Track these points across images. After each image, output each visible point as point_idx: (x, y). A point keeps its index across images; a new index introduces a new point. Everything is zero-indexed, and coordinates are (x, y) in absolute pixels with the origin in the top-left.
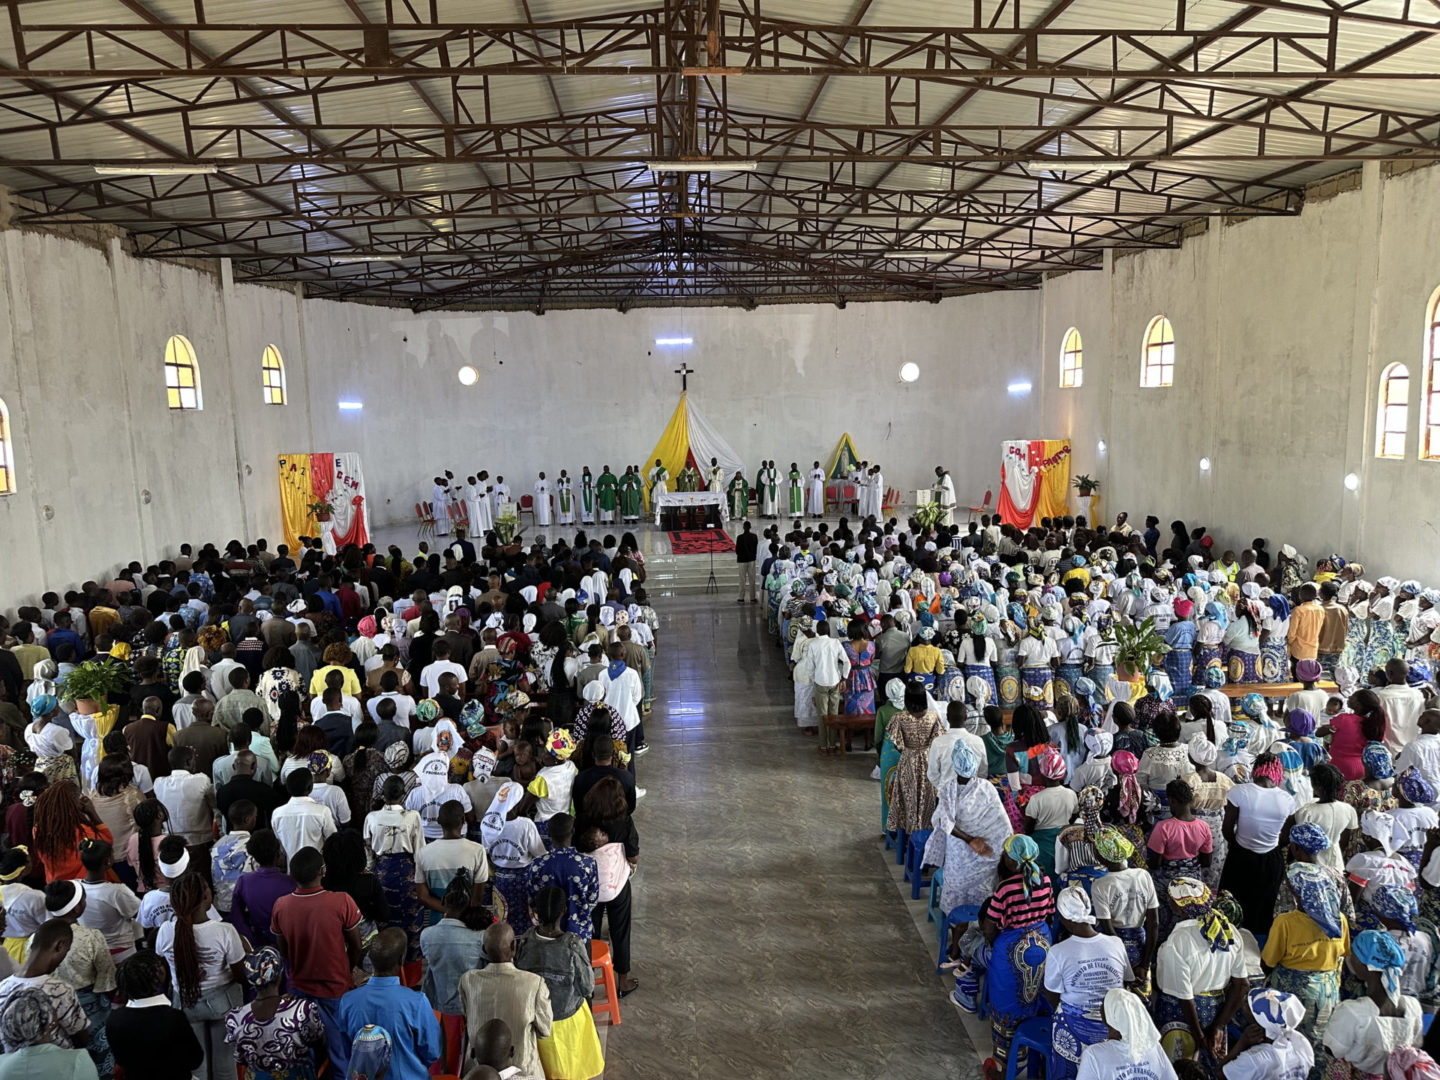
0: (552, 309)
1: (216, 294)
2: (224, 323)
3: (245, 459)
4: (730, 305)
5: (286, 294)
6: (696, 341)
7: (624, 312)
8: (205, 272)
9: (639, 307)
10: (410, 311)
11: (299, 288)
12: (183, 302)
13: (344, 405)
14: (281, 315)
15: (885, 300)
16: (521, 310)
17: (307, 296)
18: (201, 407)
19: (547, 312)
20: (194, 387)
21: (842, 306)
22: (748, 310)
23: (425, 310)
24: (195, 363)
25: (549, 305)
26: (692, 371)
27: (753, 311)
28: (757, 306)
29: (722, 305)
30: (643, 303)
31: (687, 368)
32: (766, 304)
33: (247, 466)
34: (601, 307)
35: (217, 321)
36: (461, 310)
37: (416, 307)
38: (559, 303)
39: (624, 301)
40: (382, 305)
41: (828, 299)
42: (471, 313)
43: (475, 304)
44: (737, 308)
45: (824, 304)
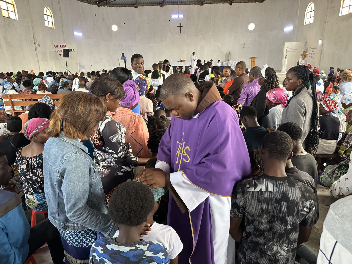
0: (140, 6)
3: (37, 41)
4: (195, 4)
6: (183, 16)
7: (162, 7)
10: (97, 6)
13: (76, 33)
16: (130, 7)
18: (18, 19)
19: (138, 7)
20: (15, 12)
23: (102, 6)
25: (139, 5)
26: (183, 26)
27: (202, 6)
28: (204, 4)
29: (193, 4)
30: (168, 4)
31: (181, 25)
32: (207, 4)
33: (38, 44)
34: (155, 5)
36: (112, 7)
37: (99, 5)
38: (142, 4)
39: (162, 3)
40: (88, 3)
41: (227, 2)
42: (115, 7)
43: (117, 5)
44: (197, 5)
45: (225, 4)
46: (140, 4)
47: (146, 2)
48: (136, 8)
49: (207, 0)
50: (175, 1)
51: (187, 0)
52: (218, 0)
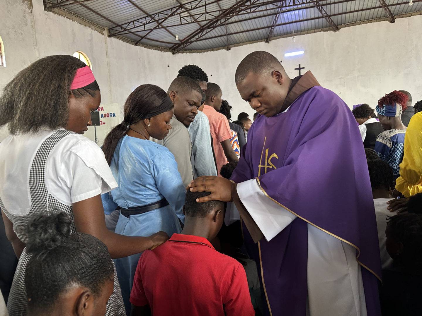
0: (234, 46)
2: (33, 27)
4: (325, 31)
6: (305, 51)
9: (276, 39)
11: (106, 32)
14: (91, 40)
15: (421, 14)
16: (220, 49)
17: (110, 36)
18: (5, 65)
19: (232, 49)
20: (1, 54)
21: (393, 21)
22: (335, 31)
23: (178, 52)
24: (1, 41)
26: (304, 68)
27: (338, 32)
28: (341, 29)
29: (320, 32)
30: (278, 37)
31: (301, 67)
32: (345, 27)
34: (257, 42)
35: (26, 24)
36: (194, 52)
37: (174, 52)
38: (237, 43)
39: (268, 37)
40: (157, 50)
41: (384, 19)
42: (198, 53)
43: (201, 50)
44: (329, 31)
45: (381, 22)
46: (234, 43)
47: (244, 39)
48: (228, 50)
49: (347, 21)
50: (289, 31)
51: (310, 27)
52: (368, 19)
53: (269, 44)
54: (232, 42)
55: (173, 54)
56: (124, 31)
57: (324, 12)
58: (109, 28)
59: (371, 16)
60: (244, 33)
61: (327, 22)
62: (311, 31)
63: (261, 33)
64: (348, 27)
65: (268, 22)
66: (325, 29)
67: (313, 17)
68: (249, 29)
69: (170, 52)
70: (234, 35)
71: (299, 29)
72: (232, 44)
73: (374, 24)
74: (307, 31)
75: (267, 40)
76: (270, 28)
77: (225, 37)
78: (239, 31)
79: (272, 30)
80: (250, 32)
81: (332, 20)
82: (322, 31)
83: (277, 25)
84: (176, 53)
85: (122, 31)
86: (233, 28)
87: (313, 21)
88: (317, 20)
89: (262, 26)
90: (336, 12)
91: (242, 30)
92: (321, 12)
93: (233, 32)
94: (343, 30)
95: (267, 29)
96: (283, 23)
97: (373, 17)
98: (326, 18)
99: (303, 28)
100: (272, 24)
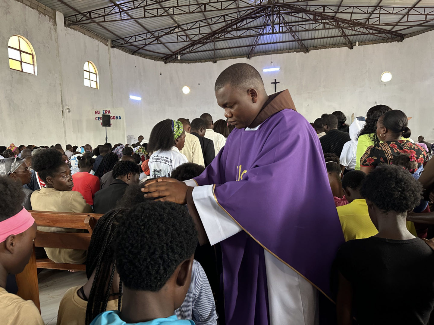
1: (53, 27)
2: (57, 41)
3: (66, 105)
4: (297, 52)
5: (101, 44)
8: (45, 15)
9: (256, 56)
10: (163, 63)
11: (109, 43)
12: (25, 21)
13: (132, 97)
14: (98, 51)
15: (373, 44)
16: (207, 61)
17: (113, 47)
18: (36, 74)
19: (218, 62)
20: (33, 64)
21: (351, 48)
22: (305, 53)
23: (170, 62)
24: (34, 54)
25: (219, 59)
26: (279, 82)
27: (308, 53)
28: (310, 51)
29: (293, 52)
30: (258, 54)
31: (277, 81)
32: (314, 50)
33: (68, 108)
34: (240, 57)
35: (51, 39)
36: (184, 63)
37: (166, 61)
38: (222, 57)
39: (250, 54)
40: (151, 59)
41: (344, 45)
42: (188, 64)
43: (190, 60)
44: (300, 53)
45: (342, 48)
46: (220, 57)
47: (229, 55)
48: (214, 63)
49: (315, 45)
50: (267, 50)
51: (285, 48)
52: (332, 44)
53: (250, 60)
54: (218, 56)
55: (165, 63)
56: (126, 43)
57: (296, 37)
58: (112, 40)
59: (334, 43)
60: (229, 50)
61: (299, 45)
62: (286, 51)
63: (244, 50)
64: (316, 50)
65: (250, 42)
66: (297, 50)
67: (287, 40)
68: (233, 46)
69: (163, 61)
70: (221, 51)
71: (276, 49)
72: (218, 58)
73: (337, 49)
74: (283, 51)
75: (248, 56)
76: (252, 47)
77: (213, 51)
78: (225, 47)
79: (253, 48)
80: (235, 49)
81: (303, 44)
82: (295, 51)
83: (258, 45)
84: (168, 62)
85: (125, 44)
86: (220, 44)
87: (288, 43)
88: (291, 43)
89: (245, 45)
90: (306, 38)
91: (228, 47)
92: (294, 38)
93: (219, 48)
94: (312, 52)
95: (249, 47)
96: (262, 43)
97: (337, 43)
98: (298, 42)
99: (279, 48)
100: (253, 44)
